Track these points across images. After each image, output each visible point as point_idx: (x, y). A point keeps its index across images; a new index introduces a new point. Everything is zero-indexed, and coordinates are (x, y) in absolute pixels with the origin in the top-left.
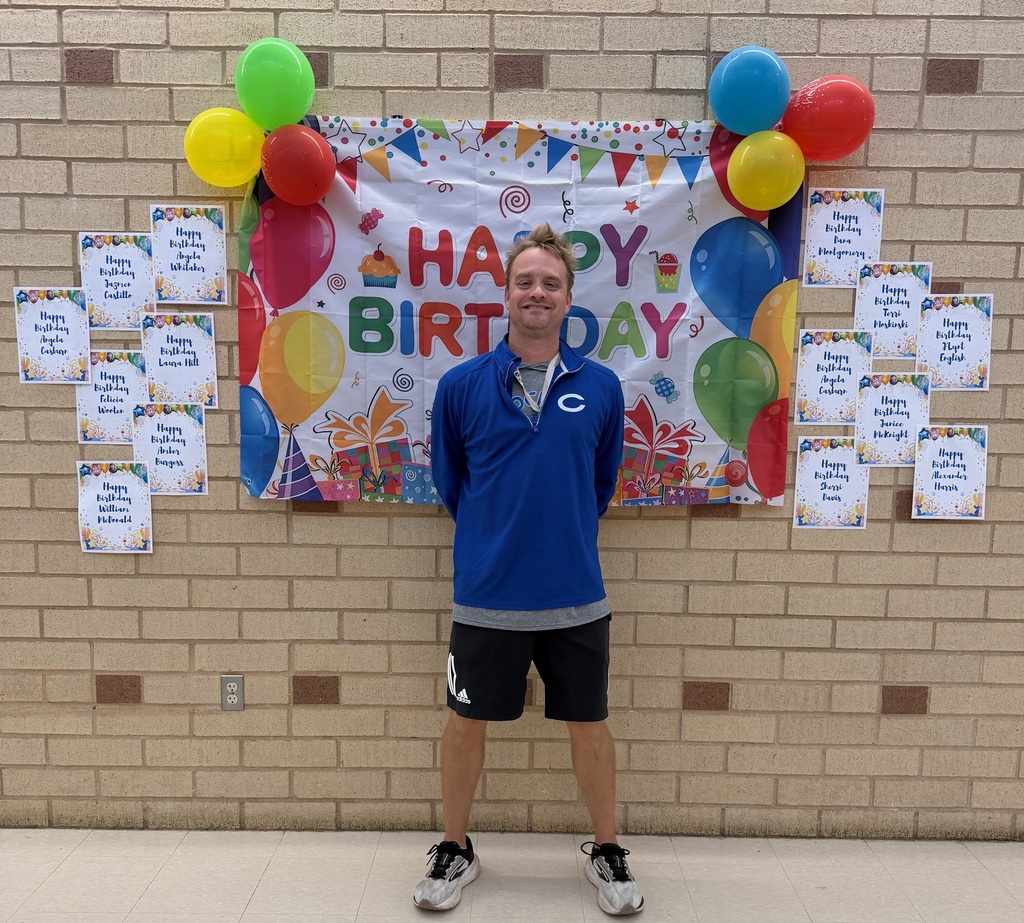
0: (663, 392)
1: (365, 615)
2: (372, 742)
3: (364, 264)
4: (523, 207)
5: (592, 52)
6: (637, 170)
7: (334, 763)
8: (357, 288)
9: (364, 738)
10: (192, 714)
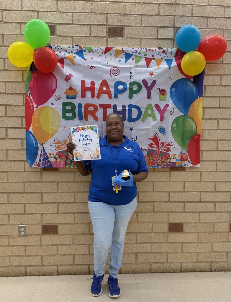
0: (162, 132)
1: (66, 204)
2: (68, 246)
3: (66, 92)
4: (117, 74)
5: (138, 26)
6: (153, 63)
7: (56, 253)
8: (64, 100)
9: (66, 245)
10: (9, 238)
